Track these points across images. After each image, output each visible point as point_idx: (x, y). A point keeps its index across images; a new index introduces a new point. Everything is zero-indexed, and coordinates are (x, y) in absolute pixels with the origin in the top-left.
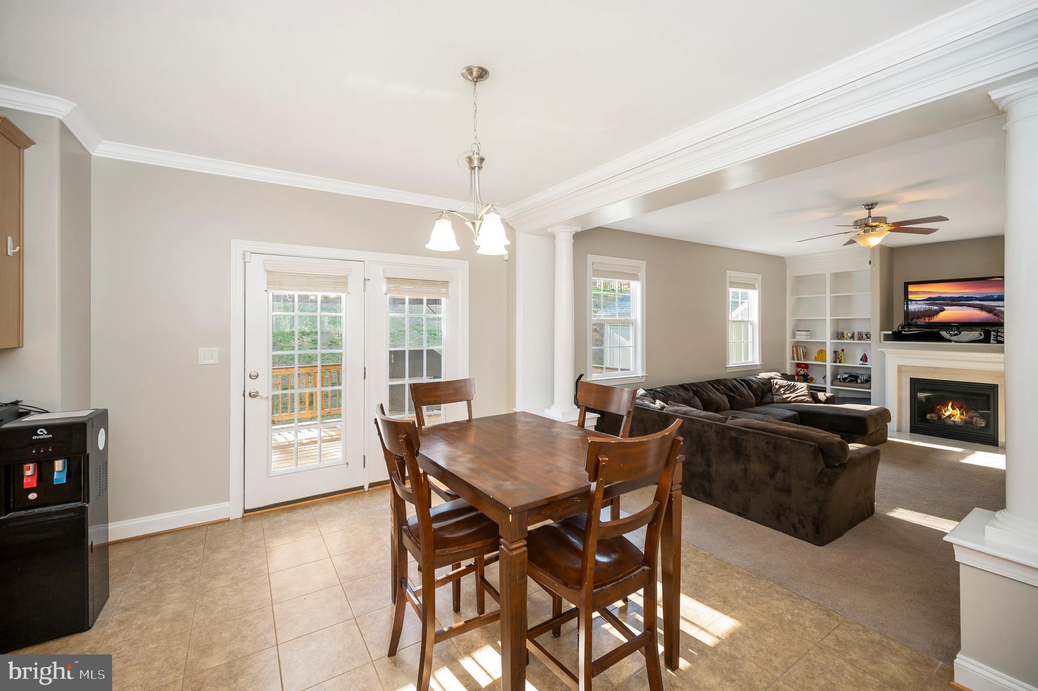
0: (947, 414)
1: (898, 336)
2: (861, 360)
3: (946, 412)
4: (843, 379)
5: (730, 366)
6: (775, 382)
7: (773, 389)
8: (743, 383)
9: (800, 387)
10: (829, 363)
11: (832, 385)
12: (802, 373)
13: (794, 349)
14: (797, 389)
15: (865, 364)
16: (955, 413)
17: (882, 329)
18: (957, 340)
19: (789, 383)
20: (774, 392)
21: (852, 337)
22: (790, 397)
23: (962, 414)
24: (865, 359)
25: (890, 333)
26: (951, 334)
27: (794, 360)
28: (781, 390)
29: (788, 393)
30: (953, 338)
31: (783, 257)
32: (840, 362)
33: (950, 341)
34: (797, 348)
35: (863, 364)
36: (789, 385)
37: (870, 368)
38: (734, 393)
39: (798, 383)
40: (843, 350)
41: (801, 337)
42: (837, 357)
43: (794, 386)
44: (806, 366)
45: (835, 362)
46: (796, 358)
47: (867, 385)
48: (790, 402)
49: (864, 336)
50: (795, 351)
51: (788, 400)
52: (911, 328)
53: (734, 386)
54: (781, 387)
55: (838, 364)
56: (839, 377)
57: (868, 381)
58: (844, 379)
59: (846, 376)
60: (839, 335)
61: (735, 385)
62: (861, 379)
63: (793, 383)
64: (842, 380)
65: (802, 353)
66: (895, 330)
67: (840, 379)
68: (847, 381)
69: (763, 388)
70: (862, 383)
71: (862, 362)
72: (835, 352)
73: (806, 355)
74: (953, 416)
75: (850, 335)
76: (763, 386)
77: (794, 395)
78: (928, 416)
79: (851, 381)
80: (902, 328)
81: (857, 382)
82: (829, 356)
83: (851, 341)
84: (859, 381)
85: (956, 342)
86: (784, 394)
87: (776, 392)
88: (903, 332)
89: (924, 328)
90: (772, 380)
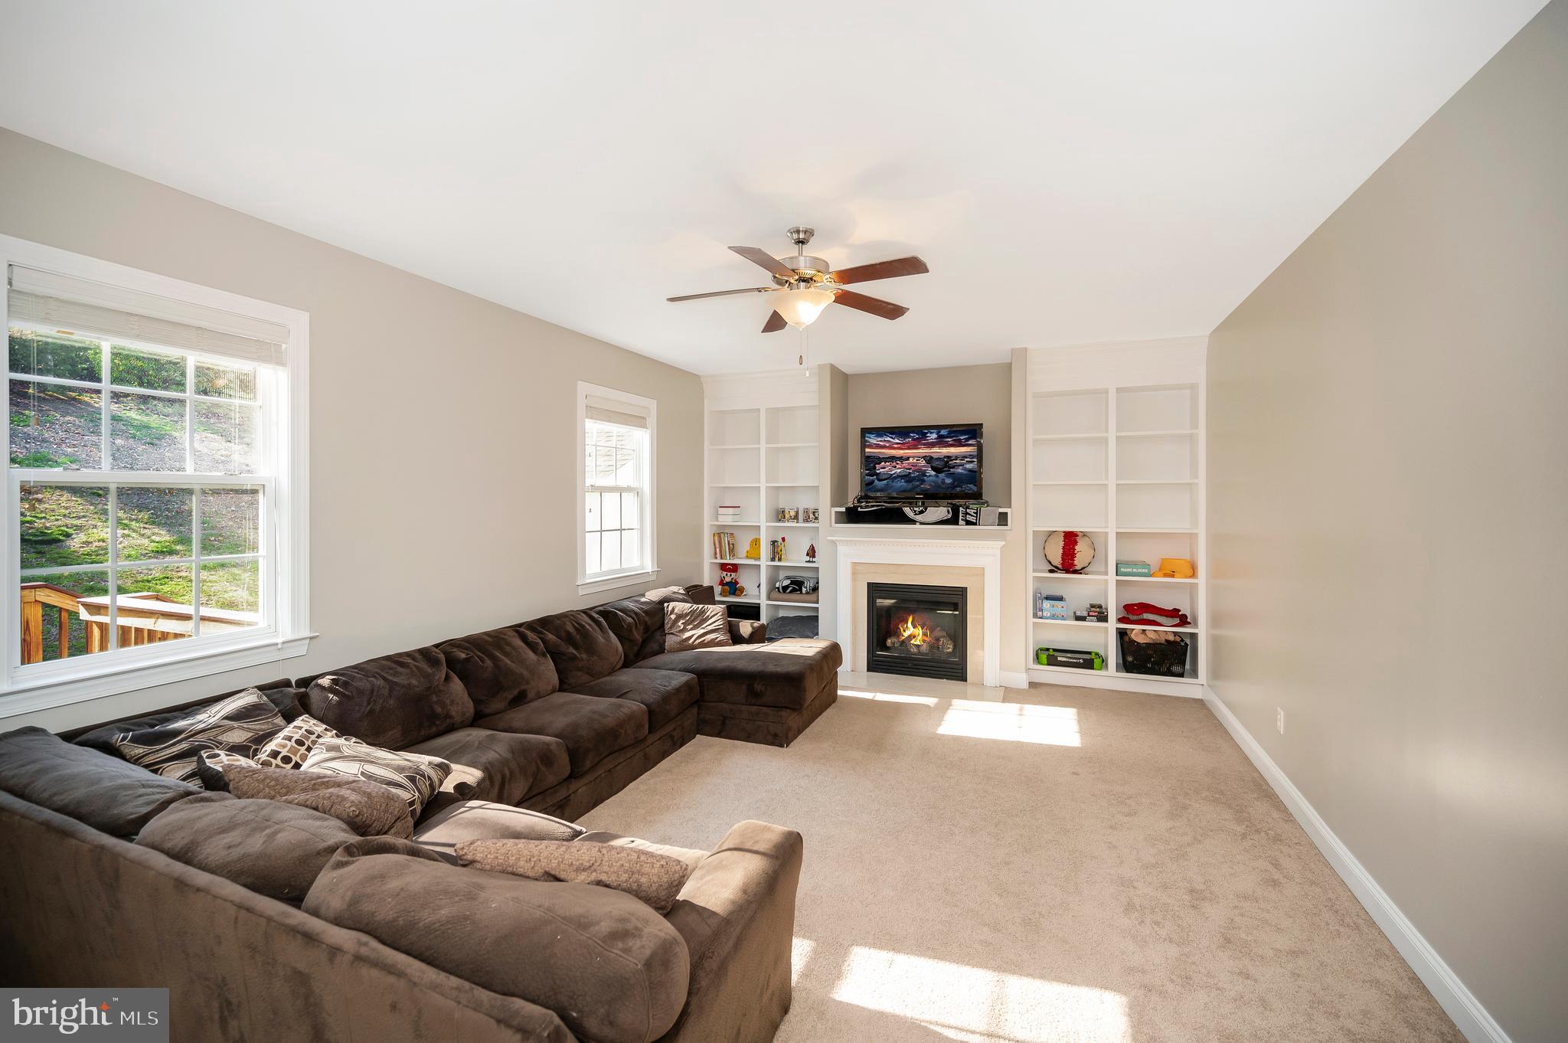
0: (906, 634)
1: (852, 516)
2: (808, 555)
3: (905, 631)
4: (783, 587)
5: (588, 581)
6: (670, 609)
7: (666, 622)
8: (601, 619)
9: (713, 614)
10: (764, 562)
11: (769, 598)
12: (728, 579)
13: (716, 538)
14: (708, 619)
15: (812, 562)
16: (917, 633)
17: (833, 506)
18: (922, 520)
19: (695, 606)
20: (667, 627)
21: (796, 517)
22: (693, 636)
23: (925, 634)
24: (812, 552)
25: (843, 509)
26: (915, 511)
27: (716, 558)
28: (680, 624)
29: (691, 629)
30: (918, 518)
31: (699, 376)
32: (780, 560)
33: (913, 522)
34: (720, 537)
35: (809, 562)
36: (693, 612)
37: (818, 568)
38: (576, 647)
39: (710, 606)
40: (783, 539)
41: (727, 519)
42: (776, 552)
43: (703, 612)
44: (735, 568)
45: (773, 559)
46: (718, 556)
47: (812, 597)
48: (692, 647)
49: (811, 516)
50: (717, 542)
51: (690, 642)
52: (870, 502)
53: (581, 629)
54: (680, 617)
55: (776, 563)
56: (777, 586)
57: (815, 589)
58: (785, 588)
59: (787, 582)
60: (780, 515)
61: (583, 627)
62: (806, 587)
63: (701, 606)
64: (781, 590)
65: (727, 545)
66: (850, 505)
67: (778, 588)
68: (788, 591)
69: (646, 623)
70: (807, 593)
71: (808, 558)
72: (774, 543)
73: (732, 552)
74: (914, 637)
75: (793, 514)
76: (647, 619)
77: (700, 631)
78: (889, 642)
79: (794, 591)
80: (859, 502)
81: (801, 593)
82: (765, 550)
83: (794, 524)
84: (804, 590)
85: (921, 523)
86: (684, 630)
87: (671, 628)
88: (859, 509)
89: (884, 502)
90: (666, 605)
